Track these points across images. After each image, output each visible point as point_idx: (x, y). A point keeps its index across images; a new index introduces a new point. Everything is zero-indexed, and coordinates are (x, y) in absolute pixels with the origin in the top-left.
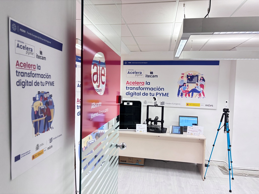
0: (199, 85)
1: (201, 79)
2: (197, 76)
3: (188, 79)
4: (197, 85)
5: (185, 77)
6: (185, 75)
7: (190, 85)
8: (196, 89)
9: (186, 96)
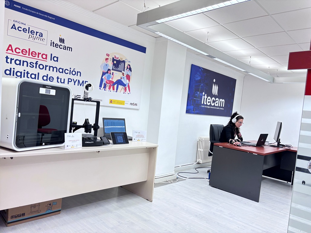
2: (124, 62)
5: (110, 61)
8: (122, 80)
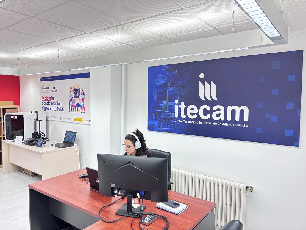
0: (81, 99)
1: (82, 93)
2: (79, 89)
3: (74, 93)
4: (80, 99)
5: (72, 91)
6: (72, 89)
7: (76, 99)
8: (80, 103)
9: (74, 111)
